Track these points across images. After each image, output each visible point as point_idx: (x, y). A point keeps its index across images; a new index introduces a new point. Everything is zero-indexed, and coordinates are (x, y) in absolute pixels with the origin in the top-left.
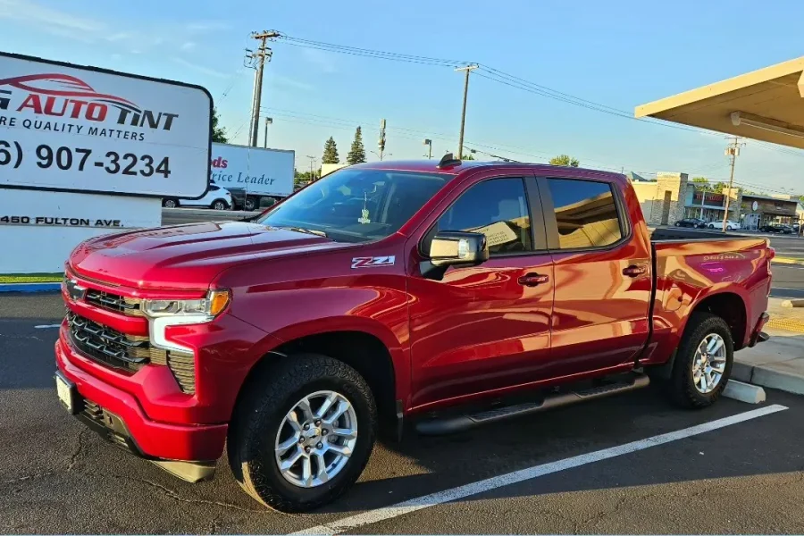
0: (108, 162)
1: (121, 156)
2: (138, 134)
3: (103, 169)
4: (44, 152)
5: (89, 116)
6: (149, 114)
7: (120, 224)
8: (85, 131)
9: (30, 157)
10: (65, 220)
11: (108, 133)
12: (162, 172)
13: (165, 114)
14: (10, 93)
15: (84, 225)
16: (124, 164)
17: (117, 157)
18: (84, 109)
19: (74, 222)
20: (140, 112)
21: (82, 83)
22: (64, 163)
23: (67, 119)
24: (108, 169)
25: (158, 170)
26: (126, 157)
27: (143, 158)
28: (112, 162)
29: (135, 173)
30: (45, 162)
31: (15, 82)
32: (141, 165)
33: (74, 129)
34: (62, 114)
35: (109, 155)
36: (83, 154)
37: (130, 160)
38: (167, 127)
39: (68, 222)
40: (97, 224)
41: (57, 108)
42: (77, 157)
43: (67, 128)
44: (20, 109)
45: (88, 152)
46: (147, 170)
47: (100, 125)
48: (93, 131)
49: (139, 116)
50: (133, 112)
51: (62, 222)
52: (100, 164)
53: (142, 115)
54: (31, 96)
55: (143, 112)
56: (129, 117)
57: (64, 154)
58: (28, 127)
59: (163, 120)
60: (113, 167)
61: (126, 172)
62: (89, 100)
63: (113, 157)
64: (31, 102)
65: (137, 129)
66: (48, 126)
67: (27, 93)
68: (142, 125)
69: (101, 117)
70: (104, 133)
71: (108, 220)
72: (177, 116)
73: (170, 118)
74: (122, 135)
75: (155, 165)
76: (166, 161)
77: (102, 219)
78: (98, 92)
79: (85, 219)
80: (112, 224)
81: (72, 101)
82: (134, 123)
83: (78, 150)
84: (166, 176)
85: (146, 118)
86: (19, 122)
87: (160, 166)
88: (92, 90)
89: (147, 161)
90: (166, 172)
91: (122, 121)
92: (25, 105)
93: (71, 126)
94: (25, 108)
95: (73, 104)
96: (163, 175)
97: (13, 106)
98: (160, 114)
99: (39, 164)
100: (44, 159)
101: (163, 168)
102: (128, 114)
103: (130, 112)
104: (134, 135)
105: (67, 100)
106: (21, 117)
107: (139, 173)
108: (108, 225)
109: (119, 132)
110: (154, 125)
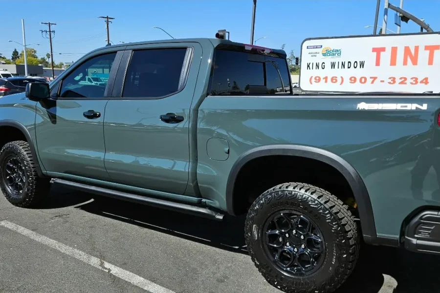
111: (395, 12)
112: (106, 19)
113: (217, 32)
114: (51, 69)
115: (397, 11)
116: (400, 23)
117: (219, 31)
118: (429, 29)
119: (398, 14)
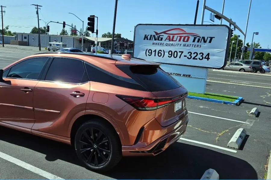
0: (188, 55)
1: (193, 53)
2: (199, 46)
3: (186, 58)
4: (170, 53)
5: (184, 41)
6: (204, 38)
7: (191, 76)
8: (182, 45)
9: (167, 54)
10: (174, 73)
11: (189, 45)
12: (206, 58)
13: (209, 37)
14: (163, 36)
15: (179, 75)
16: (193, 56)
17: (191, 53)
18: (182, 38)
19: (176, 74)
20: (200, 37)
21: (183, 30)
22: (175, 56)
23: (177, 42)
24: (188, 58)
25: (205, 58)
26: (194, 53)
27: (200, 54)
28: (190, 55)
29: (197, 59)
30: (170, 56)
31: (164, 32)
32: (199, 56)
33: (179, 45)
34: (176, 41)
35: (188, 53)
36: (181, 53)
37: (196, 54)
38: (210, 42)
39: (175, 74)
40: (183, 75)
41: (175, 39)
42: (179, 54)
43: (177, 45)
44: (165, 40)
45: (182, 52)
46: (201, 58)
47: (187, 43)
48: (184, 45)
49: (200, 39)
50: (198, 38)
51: (173, 74)
52: (186, 56)
53: (201, 39)
54: (168, 36)
55: (201, 38)
56: (197, 40)
57: (176, 53)
58: (167, 45)
59: (209, 39)
60: (190, 57)
61: (194, 58)
62: (184, 35)
63: (190, 54)
64: (168, 38)
65: (199, 44)
66: (172, 45)
67: (167, 35)
68: (201, 42)
69: (187, 41)
70: (188, 46)
71: (187, 74)
72: (214, 37)
73: (211, 38)
74: (194, 46)
75: (204, 56)
76: (208, 54)
77: (185, 74)
78: (187, 32)
79: (180, 74)
80: (188, 76)
81: (179, 36)
82: (198, 41)
83: (180, 52)
84: (208, 60)
85: (203, 40)
86: (165, 44)
87: (206, 56)
88: (185, 32)
89: (201, 54)
90: (208, 59)
91: (194, 41)
92: (167, 39)
93: (178, 44)
94: (166, 40)
95: (179, 37)
96: (207, 59)
97: (164, 39)
98: (208, 37)
99: (169, 56)
100: (170, 55)
101: (207, 57)
102: (196, 38)
103: (197, 38)
104: (198, 46)
105: (178, 36)
106: (165, 42)
107: (198, 59)
108: (187, 76)
109: (193, 45)
110: (205, 42)
111: (211, 12)
112: (37, 6)
113: (89, 17)
114: (2, 36)
115: (212, 12)
116: (214, 19)
117: (91, 16)
118: (235, 25)
119: (213, 14)
